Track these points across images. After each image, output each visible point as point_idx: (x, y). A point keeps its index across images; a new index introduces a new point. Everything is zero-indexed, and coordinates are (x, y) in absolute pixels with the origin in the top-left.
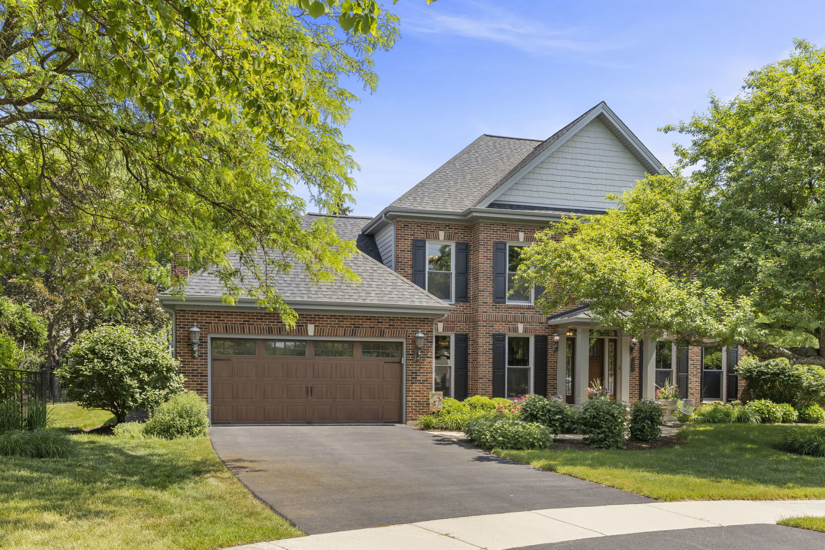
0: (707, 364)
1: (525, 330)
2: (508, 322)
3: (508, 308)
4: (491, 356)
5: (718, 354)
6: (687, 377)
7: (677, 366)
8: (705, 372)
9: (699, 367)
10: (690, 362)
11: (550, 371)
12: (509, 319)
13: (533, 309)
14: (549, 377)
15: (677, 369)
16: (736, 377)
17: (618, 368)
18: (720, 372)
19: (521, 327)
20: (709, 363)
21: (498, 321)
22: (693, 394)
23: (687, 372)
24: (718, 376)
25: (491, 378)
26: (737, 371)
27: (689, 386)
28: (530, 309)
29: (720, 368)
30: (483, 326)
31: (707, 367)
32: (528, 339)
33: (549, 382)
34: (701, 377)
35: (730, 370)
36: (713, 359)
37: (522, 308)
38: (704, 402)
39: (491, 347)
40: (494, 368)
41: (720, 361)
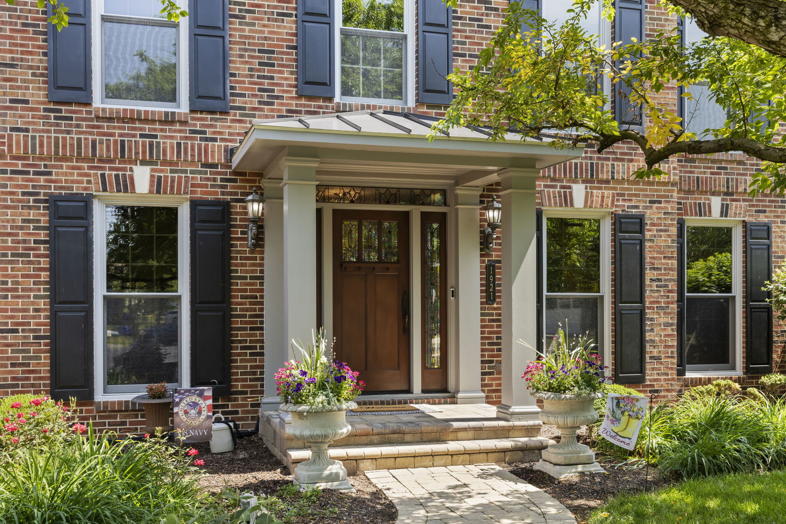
0: (697, 280)
1: (158, 186)
2: (101, 160)
3: (98, 118)
4: (44, 262)
5: (722, 257)
6: (642, 313)
7: (614, 286)
8: (690, 299)
9: (673, 286)
10: (649, 274)
11: (239, 304)
12: (102, 151)
13: (184, 123)
14: (237, 323)
15: (614, 291)
16: (769, 310)
17: (450, 290)
18: (727, 299)
19: (142, 176)
20: (701, 278)
21: (65, 159)
22: (659, 358)
23: (642, 300)
24: (724, 308)
25: (44, 331)
26: (769, 294)
27: (648, 336)
28: (172, 122)
29: (728, 289)
30: (14, 172)
31: (696, 287)
32: (172, 213)
33: (239, 335)
34: (680, 315)
35: (753, 292)
36: (710, 268)
37: (146, 121)
38: (689, 375)
39: (43, 235)
40: (55, 298)
41: (728, 273)
